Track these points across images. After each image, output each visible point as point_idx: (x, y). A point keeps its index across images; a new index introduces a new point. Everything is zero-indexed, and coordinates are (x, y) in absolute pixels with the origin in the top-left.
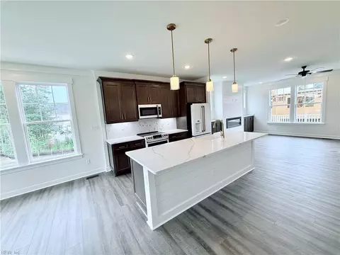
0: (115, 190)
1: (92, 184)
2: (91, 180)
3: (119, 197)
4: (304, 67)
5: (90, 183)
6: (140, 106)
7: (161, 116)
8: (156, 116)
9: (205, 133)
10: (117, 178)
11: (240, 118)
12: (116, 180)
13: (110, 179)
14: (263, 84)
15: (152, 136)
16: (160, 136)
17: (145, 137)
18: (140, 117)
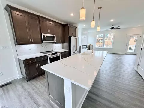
0: (30, 94)
1: (6, 91)
2: (4, 88)
3: (35, 100)
4: (112, 26)
5: (4, 91)
6: (43, 34)
7: (55, 42)
8: (53, 42)
9: (76, 51)
10: (29, 83)
11: (86, 45)
12: (28, 84)
13: (23, 84)
14: (95, 32)
15: (52, 53)
16: (56, 53)
17: (47, 54)
18: (43, 42)
